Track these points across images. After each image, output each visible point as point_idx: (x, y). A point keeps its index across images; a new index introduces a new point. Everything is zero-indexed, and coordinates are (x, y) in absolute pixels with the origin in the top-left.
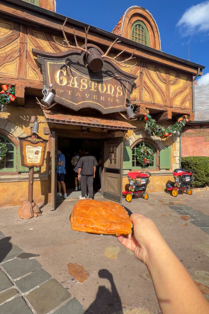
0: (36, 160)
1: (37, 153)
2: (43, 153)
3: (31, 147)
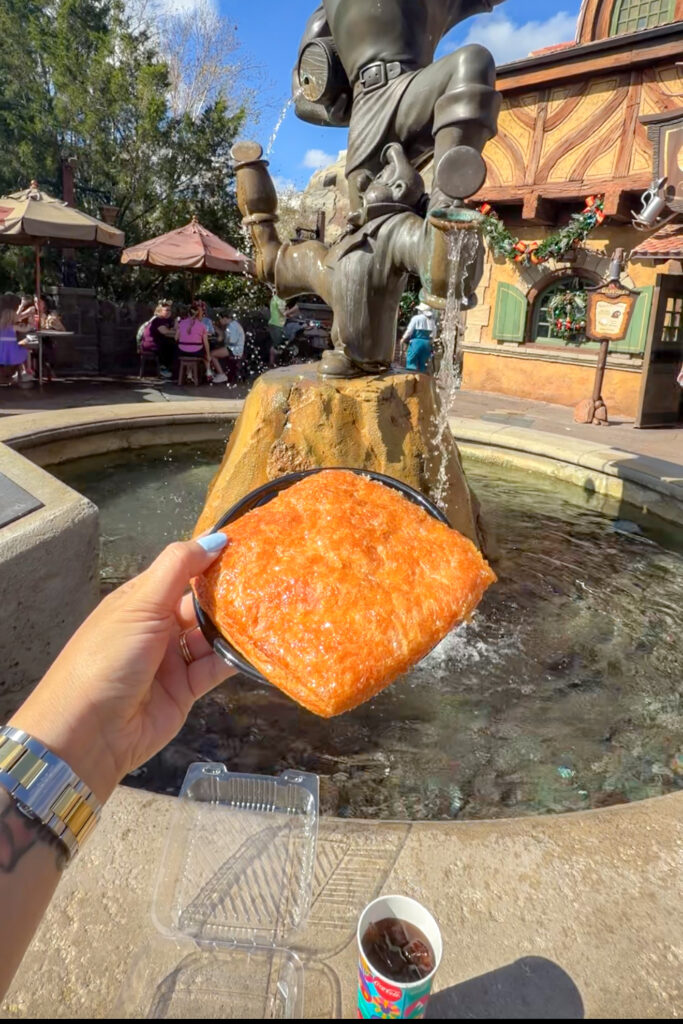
0: (612, 328)
1: (615, 315)
2: (627, 316)
3: (606, 304)
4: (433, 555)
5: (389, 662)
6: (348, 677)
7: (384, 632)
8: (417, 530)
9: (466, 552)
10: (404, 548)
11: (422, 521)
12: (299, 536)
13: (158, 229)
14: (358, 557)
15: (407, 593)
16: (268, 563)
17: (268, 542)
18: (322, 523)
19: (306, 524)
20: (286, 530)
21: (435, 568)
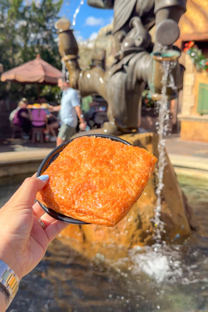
4: (132, 158)
5: (130, 199)
6: (117, 209)
7: (125, 190)
8: (122, 151)
9: (144, 153)
10: (120, 159)
11: (123, 147)
12: (77, 166)
13: (20, 62)
14: (104, 167)
15: (127, 174)
16: (70, 180)
17: (66, 172)
18: (84, 159)
19: (78, 161)
20: (71, 166)
21: (134, 162)
